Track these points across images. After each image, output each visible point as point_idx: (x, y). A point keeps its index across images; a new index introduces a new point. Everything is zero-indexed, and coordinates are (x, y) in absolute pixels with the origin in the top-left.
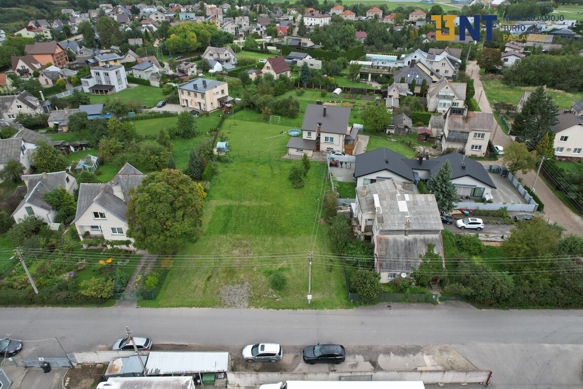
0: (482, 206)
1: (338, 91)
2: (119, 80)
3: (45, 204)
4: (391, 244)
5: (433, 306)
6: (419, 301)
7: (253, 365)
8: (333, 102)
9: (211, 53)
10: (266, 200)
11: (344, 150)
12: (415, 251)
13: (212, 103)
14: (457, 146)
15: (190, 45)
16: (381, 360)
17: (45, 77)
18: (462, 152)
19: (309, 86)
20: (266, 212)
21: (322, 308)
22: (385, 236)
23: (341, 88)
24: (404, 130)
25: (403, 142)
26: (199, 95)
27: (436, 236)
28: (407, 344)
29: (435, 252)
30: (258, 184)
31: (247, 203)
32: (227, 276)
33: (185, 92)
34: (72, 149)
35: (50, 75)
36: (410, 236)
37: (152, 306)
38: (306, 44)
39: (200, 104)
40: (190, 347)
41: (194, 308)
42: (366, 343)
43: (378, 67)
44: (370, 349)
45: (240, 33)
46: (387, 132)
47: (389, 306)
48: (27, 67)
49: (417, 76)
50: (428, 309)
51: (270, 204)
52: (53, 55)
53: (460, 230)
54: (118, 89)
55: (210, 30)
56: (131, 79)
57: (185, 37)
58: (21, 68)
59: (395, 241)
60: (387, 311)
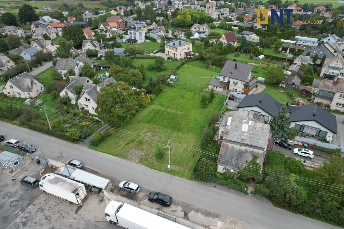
0: (319, 144)
1: (261, 57)
2: (141, 37)
3: (74, 91)
4: (230, 149)
5: (244, 195)
6: (236, 189)
7: (123, 192)
8: (255, 63)
9: (195, 27)
10: (181, 111)
11: (243, 91)
12: (244, 158)
13: (181, 55)
14: (325, 102)
15: (186, 22)
16: (191, 214)
17: (109, 33)
18: (328, 106)
19: (245, 52)
20: (177, 117)
21: (175, 175)
22: (227, 143)
23: (265, 55)
24: (292, 86)
25: (288, 93)
26: (174, 49)
27: (261, 152)
28: (213, 211)
29: (258, 162)
30: (182, 101)
31: (169, 110)
32: (137, 145)
33: (168, 47)
34: (102, 68)
35: (112, 32)
36: (244, 147)
37: (94, 149)
38: (256, 27)
39: (174, 54)
40: (99, 173)
41: (112, 156)
42: (187, 202)
43: (299, 45)
44: (189, 205)
45: (221, 18)
46: (280, 85)
47: (215, 186)
48: (104, 28)
49: (321, 53)
50: (239, 195)
51: (182, 113)
52: (117, 23)
53: (294, 155)
54: (139, 42)
55: (200, 15)
56: (147, 38)
57: (185, 17)
58: (101, 28)
59: (233, 148)
60: (212, 189)
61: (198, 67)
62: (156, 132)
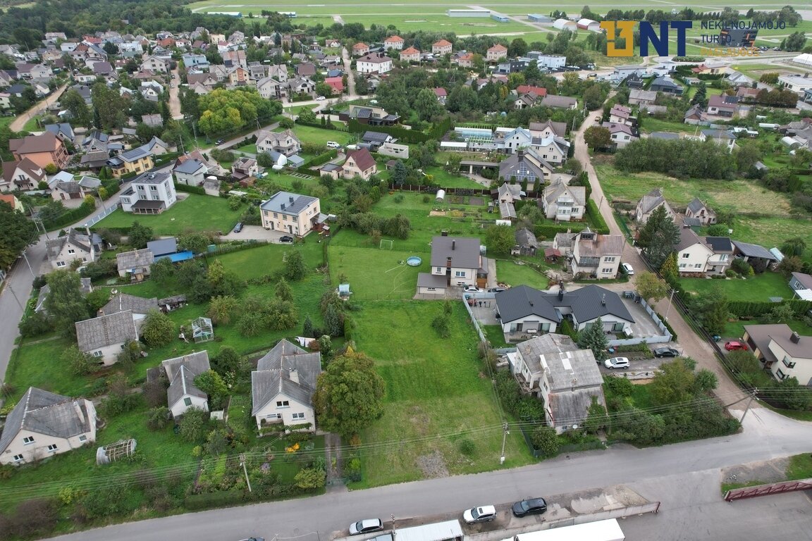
0: (624, 342)
1: (441, 194)
2: (168, 192)
3: (200, 392)
4: (561, 400)
5: (603, 451)
6: (591, 449)
7: (474, 526)
8: (439, 210)
10: (418, 356)
11: (476, 284)
12: (582, 404)
14: (588, 270)
15: (233, 126)
16: (574, 505)
17: (60, 191)
18: (593, 275)
19: (406, 187)
20: (424, 371)
21: (513, 467)
22: (556, 394)
23: (444, 189)
24: (530, 250)
25: (531, 265)
27: (598, 388)
28: (591, 488)
29: (599, 403)
31: (401, 362)
32: (416, 447)
34: (168, 307)
35: (66, 187)
36: (576, 391)
37: (363, 488)
38: (378, 115)
40: (416, 520)
41: (402, 483)
42: (558, 493)
44: (563, 497)
45: (282, 92)
47: (568, 457)
48: (27, 176)
49: (528, 172)
50: (600, 454)
51: (424, 360)
52: (52, 152)
53: (609, 371)
54: (168, 205)
55: (254, 102)
56: (179, 188)
57: (226, 115)
58: (18, 179)
59: (565, 397)
60: (567, 461)
61: (357, 246)
62: (420, 412)
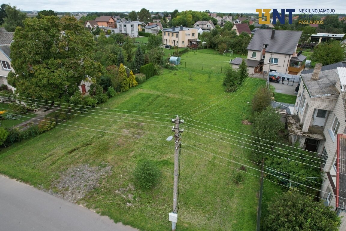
2: (132, 31)
9: (198, 24)
13: (183, 42)
15: (187, 21)
26: (175, 34)
30: (190, 84)
33: (167, 33)
39: (174, 41)
45: (224, 24)
48: (91, 26)
52: (107, 22)
54: (130, 36)
56: (141, 33)
57: (185, 17)
58: (88, 27)
61: (208, 53)
